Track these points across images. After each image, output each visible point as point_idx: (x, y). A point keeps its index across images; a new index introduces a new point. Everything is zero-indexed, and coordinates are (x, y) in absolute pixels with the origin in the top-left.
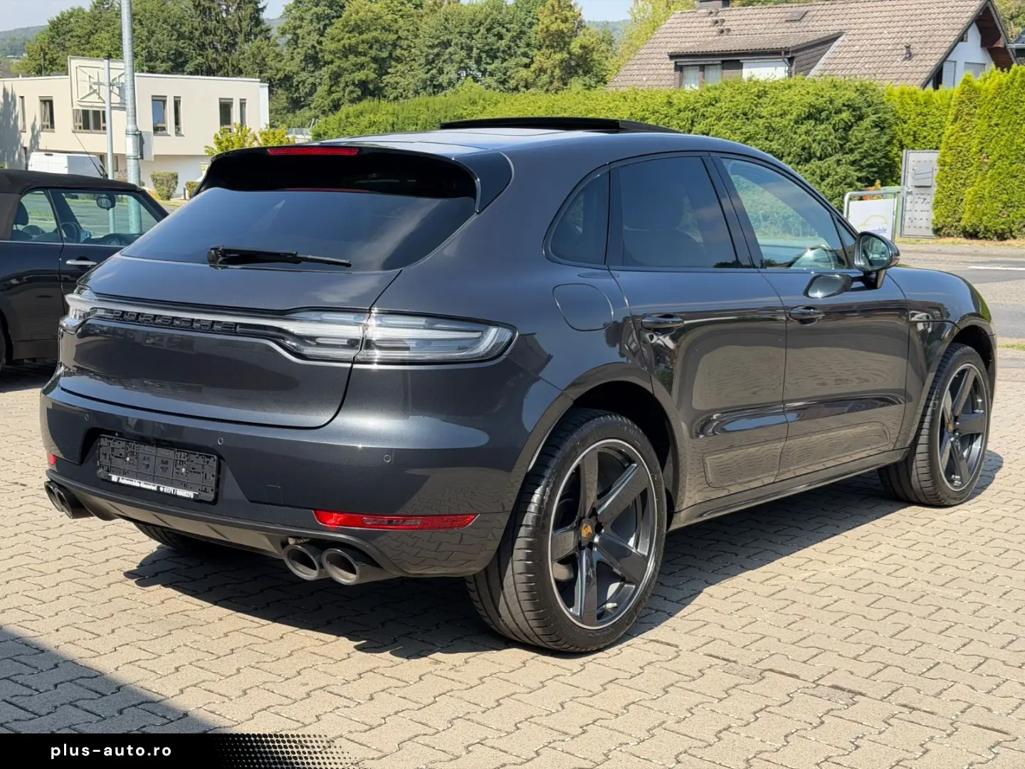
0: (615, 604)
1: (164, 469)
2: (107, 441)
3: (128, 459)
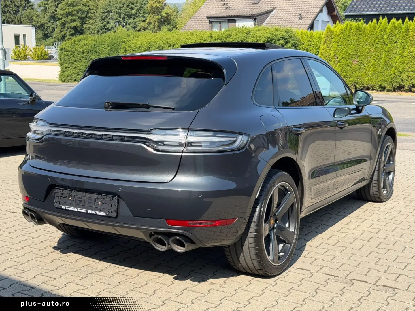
0: (284, 254)
1: (90, 203)
2: (59, 190)
3: (70, 198)
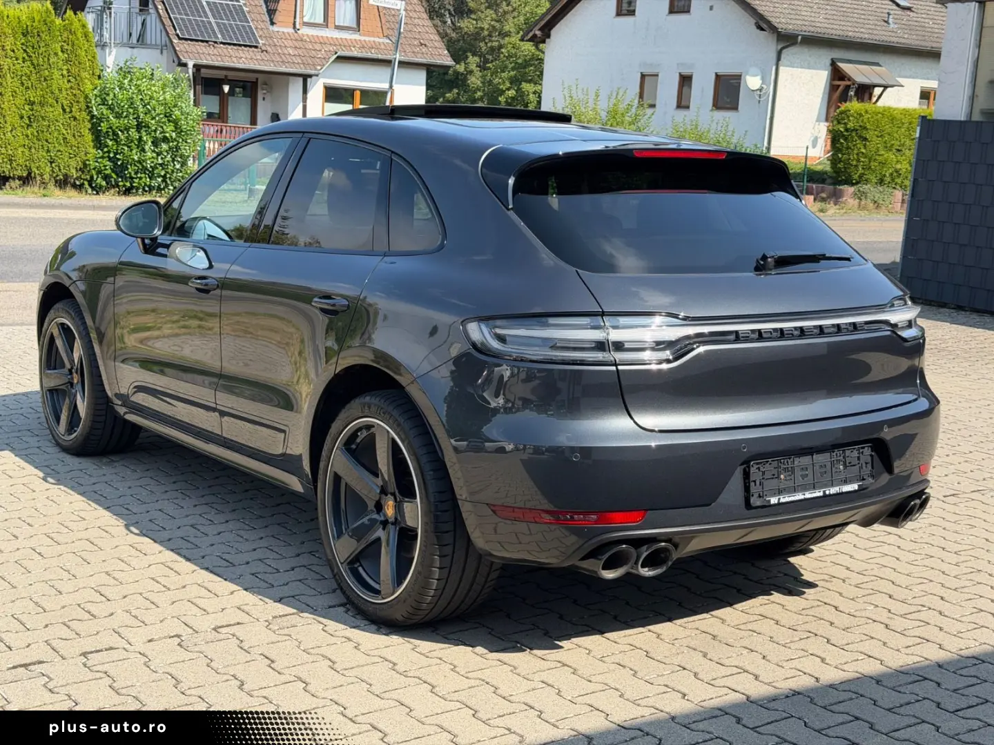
1: (823, 473)
3: (782, 476)
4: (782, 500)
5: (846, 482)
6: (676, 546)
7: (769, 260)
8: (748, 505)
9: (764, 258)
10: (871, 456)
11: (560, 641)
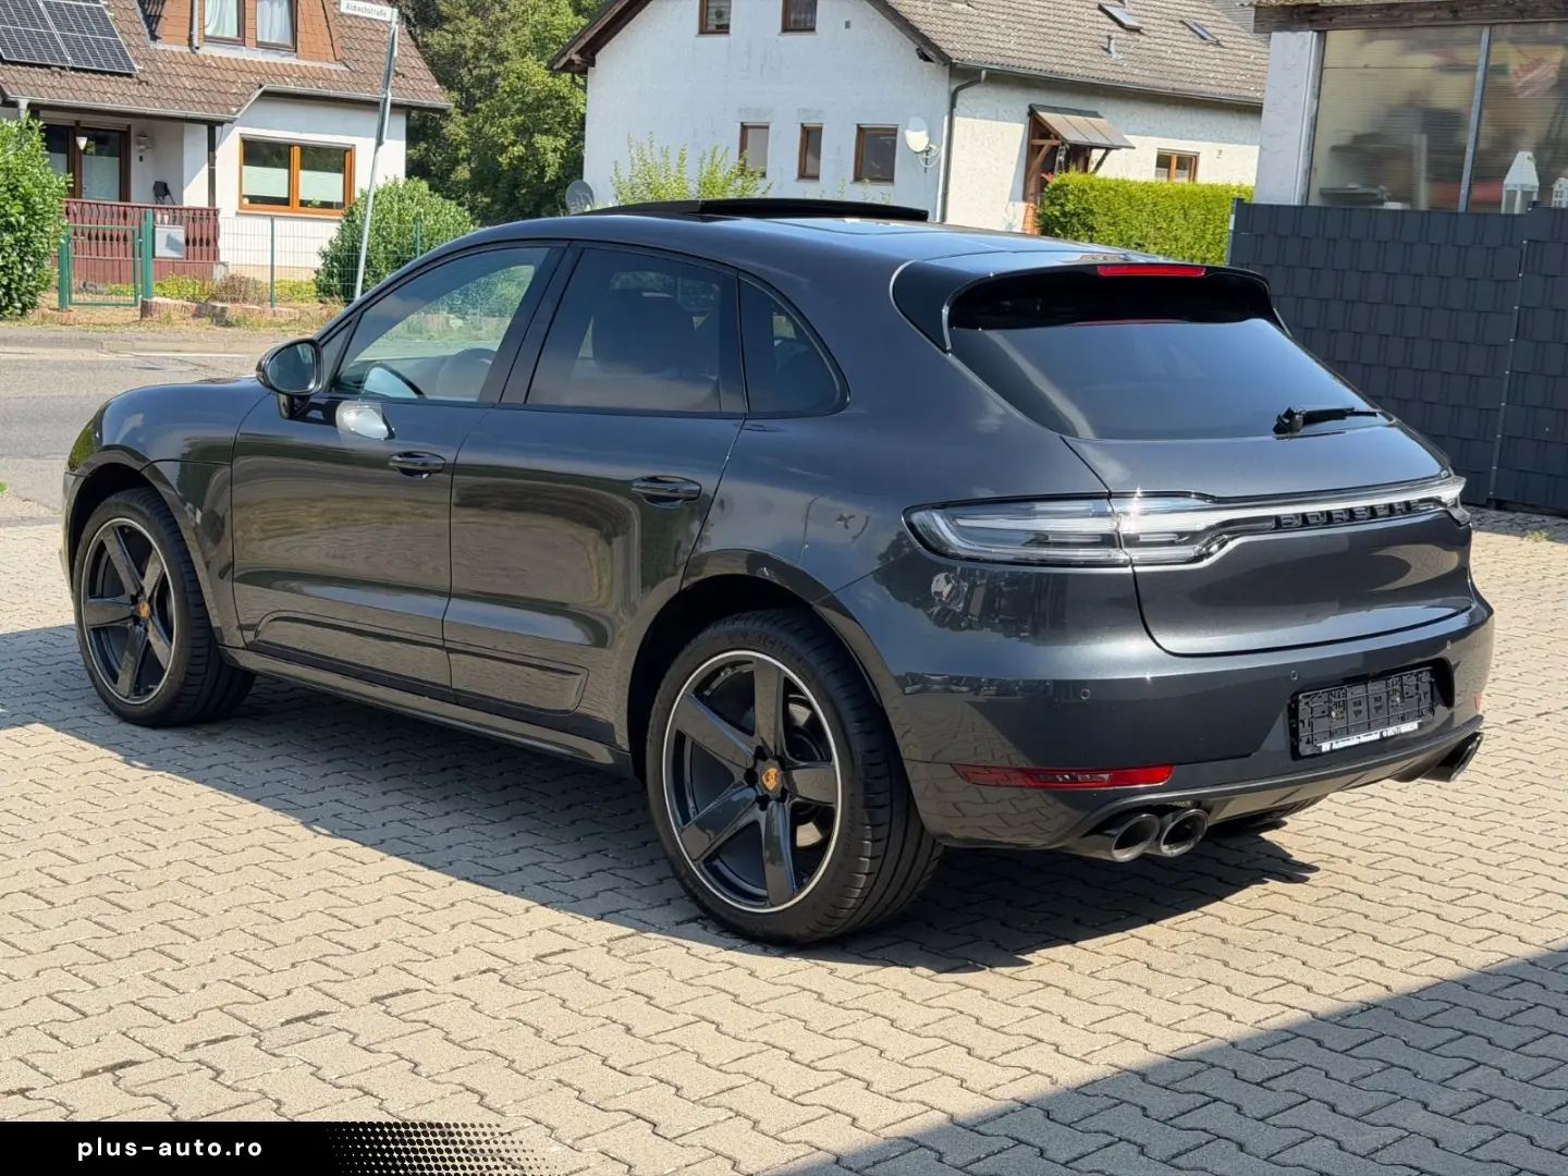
3: (1333, 714)
4: (1335, 746)
5: (1403, 719)
6: (1209, 811)
7: (1297, 417)
8: (1295, 753)
9: (1290, 414)
10: (1431, 682)
11: (1023, 955)
